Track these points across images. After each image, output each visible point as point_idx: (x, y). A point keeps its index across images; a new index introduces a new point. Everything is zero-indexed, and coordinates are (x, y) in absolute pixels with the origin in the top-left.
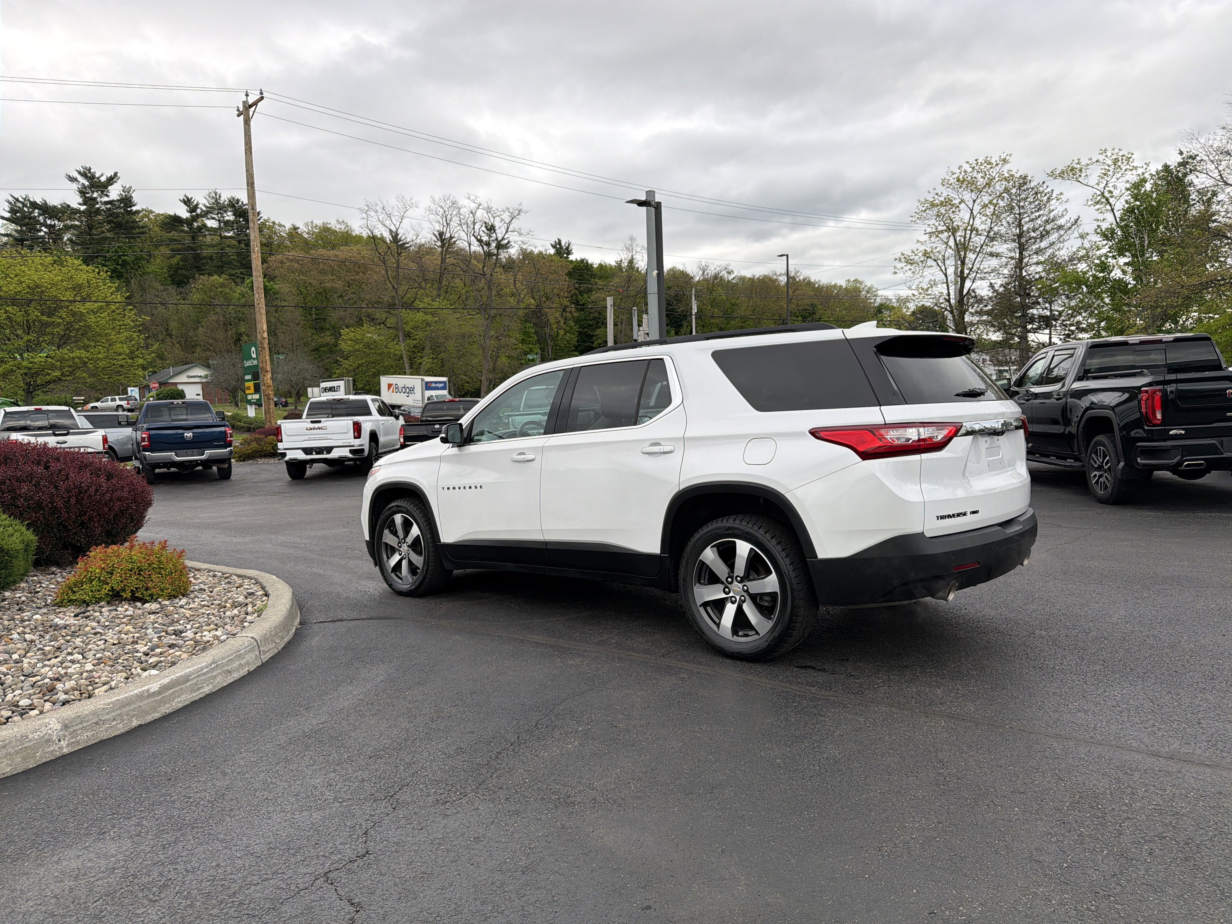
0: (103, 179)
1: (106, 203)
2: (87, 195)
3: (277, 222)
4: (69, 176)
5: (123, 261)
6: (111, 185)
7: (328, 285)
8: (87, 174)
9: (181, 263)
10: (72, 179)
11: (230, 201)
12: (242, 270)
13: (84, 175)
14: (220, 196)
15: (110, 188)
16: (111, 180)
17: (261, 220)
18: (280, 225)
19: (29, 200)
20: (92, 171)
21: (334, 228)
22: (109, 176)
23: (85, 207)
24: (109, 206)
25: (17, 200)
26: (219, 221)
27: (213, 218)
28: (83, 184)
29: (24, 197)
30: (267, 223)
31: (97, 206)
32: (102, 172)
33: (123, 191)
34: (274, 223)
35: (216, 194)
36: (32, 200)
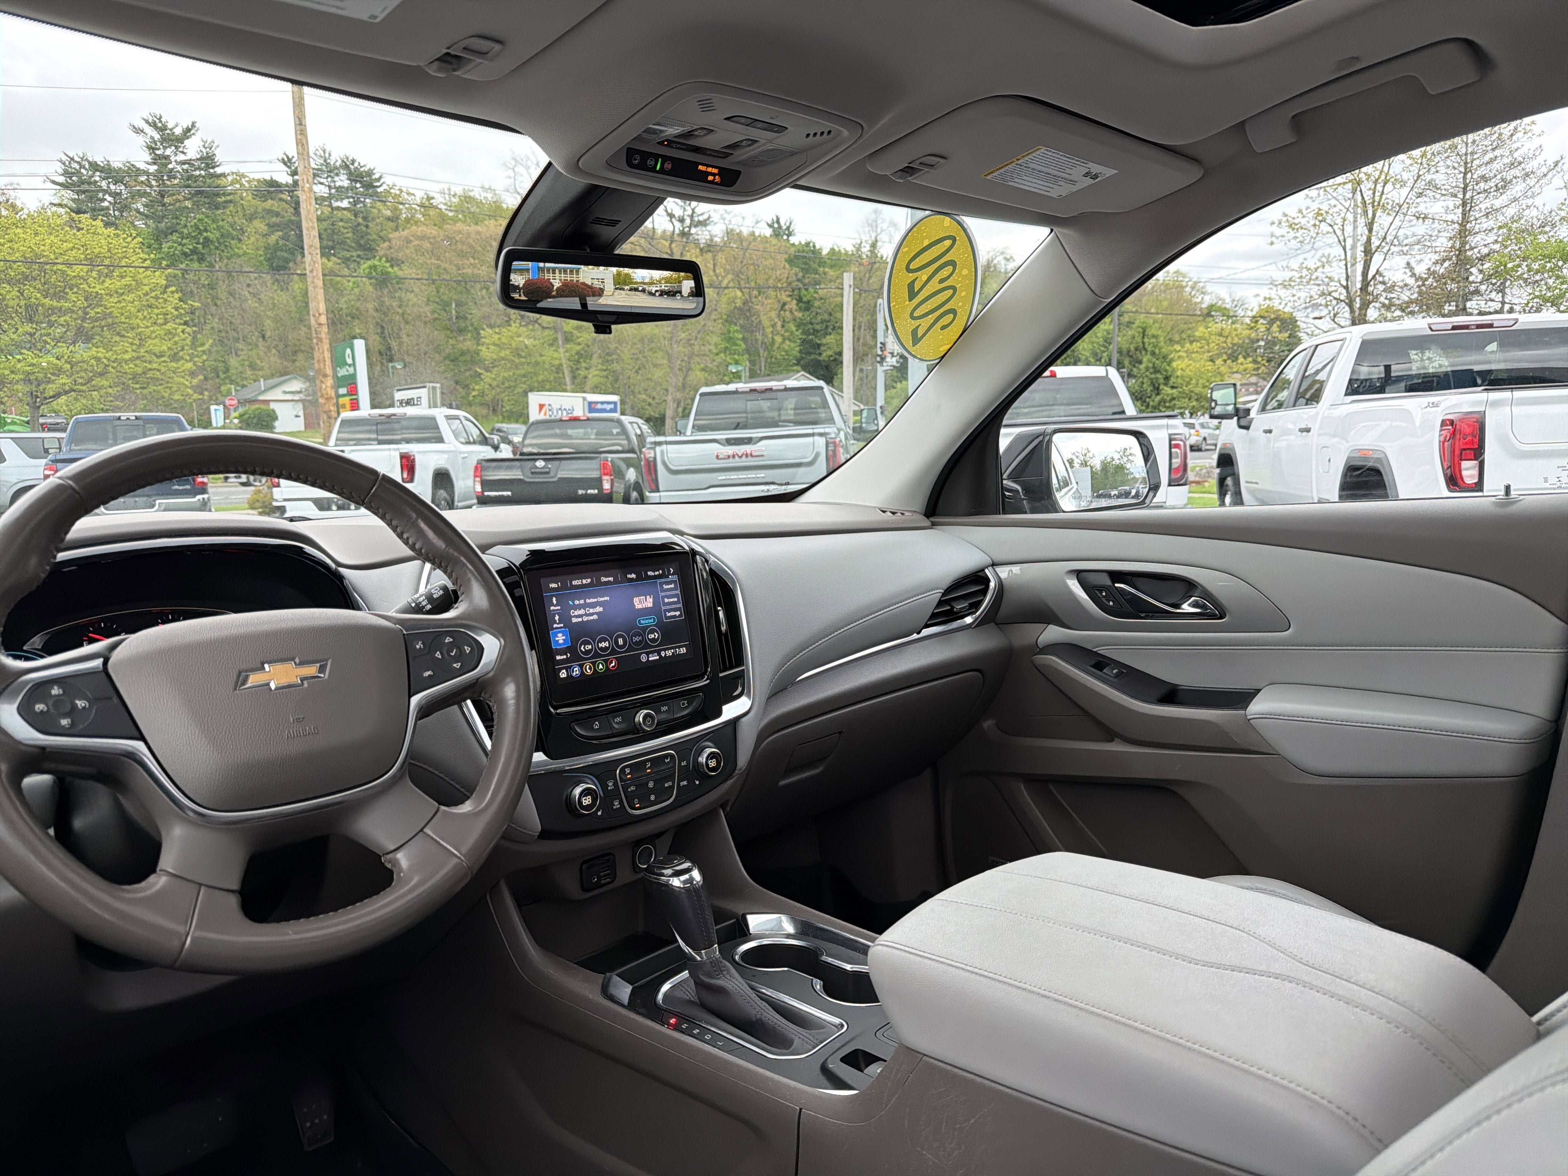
0: (178, 131)
1: (183, 163)
2: (158, 152)
3: (404, 190)
4: (134, 127)
5: (205, 238)
6: (188, 138)
7: (468, 271)
8: (157, 124)
9: (281, 242)
10: (138, 131)
11: (343, 161)
12: (359, 253)
13: (154, 125)
14: (330, 155)
15: (186, 142)
16: (188, 132)
17: (385, 187)
18: (409, 194)
19: (87, 160)
20: (163, 120)
21: (478, 196)
22: (185, 127)
23: (156, 167)
24: (186, 167)
25: (72, 159)
26: (330, 187)
27: (322, 184)
28: (152, 138)
29: (81, 156)
30: (392, 191)
31: (170, 166)
32: (176, 122)
33: (204, 146)
34: (401, 191)
35: (324, 151)
36: (91, 160)
